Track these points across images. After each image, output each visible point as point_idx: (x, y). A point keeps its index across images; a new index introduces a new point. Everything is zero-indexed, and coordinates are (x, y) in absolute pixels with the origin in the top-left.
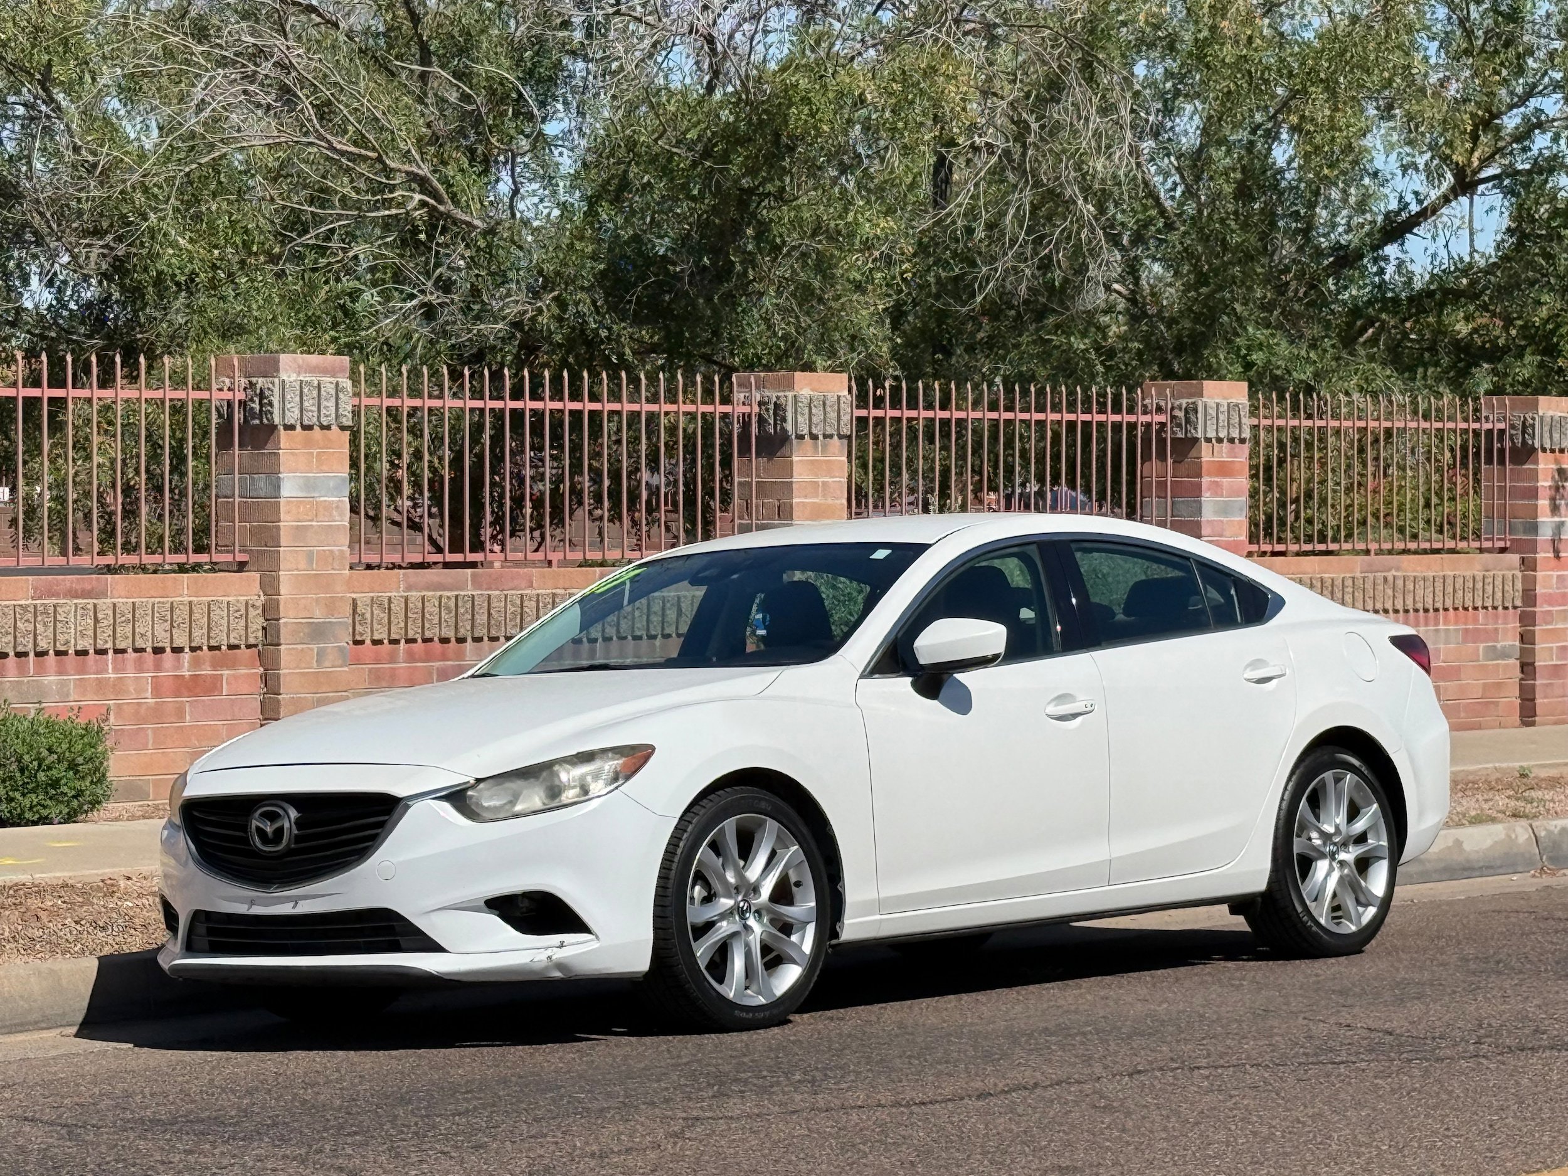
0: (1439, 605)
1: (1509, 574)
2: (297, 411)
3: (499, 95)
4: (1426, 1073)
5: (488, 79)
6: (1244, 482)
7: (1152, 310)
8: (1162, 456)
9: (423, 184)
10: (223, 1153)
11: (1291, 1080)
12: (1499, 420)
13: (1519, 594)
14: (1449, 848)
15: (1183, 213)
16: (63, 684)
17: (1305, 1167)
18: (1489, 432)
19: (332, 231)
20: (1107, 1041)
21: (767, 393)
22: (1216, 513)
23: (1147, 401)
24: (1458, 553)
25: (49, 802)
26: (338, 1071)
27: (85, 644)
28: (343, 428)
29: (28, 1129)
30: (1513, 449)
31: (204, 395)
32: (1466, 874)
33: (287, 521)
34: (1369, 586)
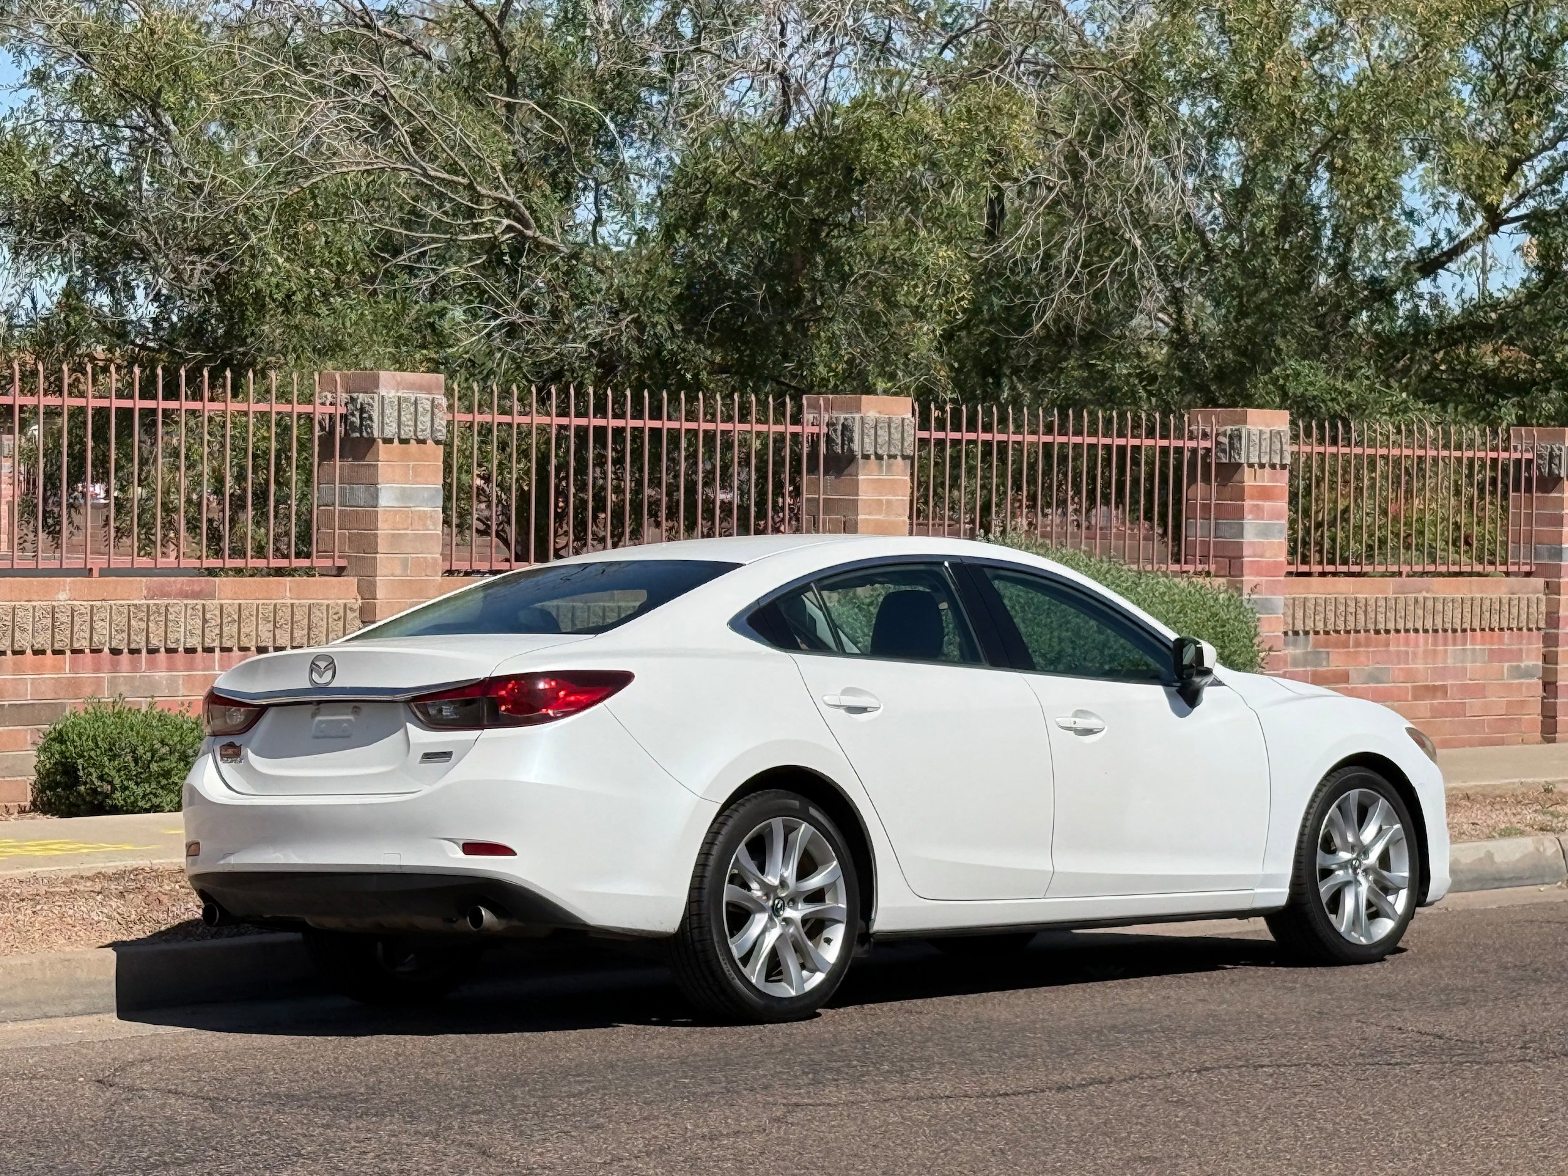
0: (1467, 626)
1: (1534, 597)
2: (395, 425)
3: (581, 126)
4: (1477, 1076)
5: (570, 110)
6: (1283, 505)
7: (1194, 339)
8: (1207, 479)
9: (509, 209)
10: (358, 1128)
11: (1350, 1080)
12: (1527, 450)
13: (1542, 617)
14: (1480, 860)
15: (1226, 246)
16: (172, 681)
17: (1370, 1163)
18: (1518, 462)
19: (423, 254)
20: (1173, 1039)
21: (835, 414)
22: (1257, 535)
23: (1194, 427)
24: (1487, 576)
25: (160, 791)
26: (453, 1052)
27: (194, 642)
28: (438, 442)
29: (173, 1101)
30: (1541, 477)
31: (308, 409)
32: (1497, 884)
33: (384, 530)
34: (1401, 605)
